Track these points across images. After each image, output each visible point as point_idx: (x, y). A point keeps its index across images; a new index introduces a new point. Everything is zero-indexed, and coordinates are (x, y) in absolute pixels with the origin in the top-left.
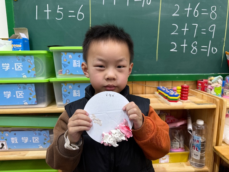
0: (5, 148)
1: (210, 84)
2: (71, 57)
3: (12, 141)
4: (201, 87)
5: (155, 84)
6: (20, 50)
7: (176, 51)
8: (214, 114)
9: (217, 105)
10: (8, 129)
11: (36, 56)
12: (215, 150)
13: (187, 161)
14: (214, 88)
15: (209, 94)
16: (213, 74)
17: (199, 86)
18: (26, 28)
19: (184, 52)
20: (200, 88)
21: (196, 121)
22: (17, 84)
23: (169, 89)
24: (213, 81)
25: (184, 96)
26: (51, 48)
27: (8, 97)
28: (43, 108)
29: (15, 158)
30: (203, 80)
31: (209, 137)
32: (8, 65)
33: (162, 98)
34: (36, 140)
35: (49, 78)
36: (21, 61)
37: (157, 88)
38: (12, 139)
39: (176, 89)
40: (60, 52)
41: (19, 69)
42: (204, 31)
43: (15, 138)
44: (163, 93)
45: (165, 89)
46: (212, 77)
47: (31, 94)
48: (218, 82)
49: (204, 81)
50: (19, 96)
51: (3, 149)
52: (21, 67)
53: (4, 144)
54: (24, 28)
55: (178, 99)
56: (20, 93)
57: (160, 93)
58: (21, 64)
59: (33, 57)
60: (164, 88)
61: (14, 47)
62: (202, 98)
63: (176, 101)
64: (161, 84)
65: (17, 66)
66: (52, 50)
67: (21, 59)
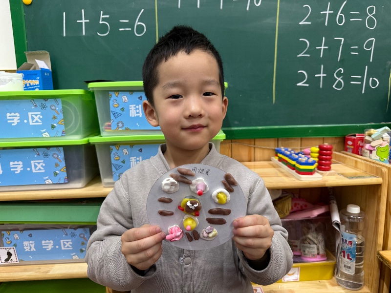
0: (13, 260)
1: (369, 142)
2: (126, 99)
3: (25, 248)
4: (352, 147)
5: (272, 144)
6: (37, 90)
7: (307, 85)
8: (379, 195)
9: (383, 179)
10: (18, 226)
11: (64, 99)
12: (382, 257)
13: (331, 278)
14: (375, 148)
15: (368, 158)
16: (373, 124)
17: (348, 146)
18: (47, 52)
19: (321, 86)
20: (350, 149)
21: (346, 208)
22: (32, 149)
23: (297, 152)
24: (373, 136)
25: (324, 164)
26: (91, 85)
27: (17, 171)
28: (78, 189)
29: (31, 277)
30: (355, 135)
31: (370, 235)
32: (16, 116)
33: (285, 168)
34: (68, 245)
35: (88, 136)
36: (39, 108)
37: (275, 150)
38: (26, 243)
39: (310, 151)
40: (106, 92)
41: (37, 122)
42: (355, 50)
43: (31, 242)
44: (287, 159)
45: (290, 152)
46: (372, 130)
47: (57, 165)
48: (382, 138)
49: (357, 136)
50: (37, 169)
51: (10, 261)
52: (39, 118)
53: (11, 252)
54: (43, 51)
55: (314, 169)
56: (39, 163)
57: (281, 160)
58: (40, 113)
59: (60, 101)
60: (287, 150)
61: (26, 85)
62: (356, 167)
63: (310, 172)
64: (282, 143)
65: (32, 117)
66: (92, 88)
67: (38, 104)
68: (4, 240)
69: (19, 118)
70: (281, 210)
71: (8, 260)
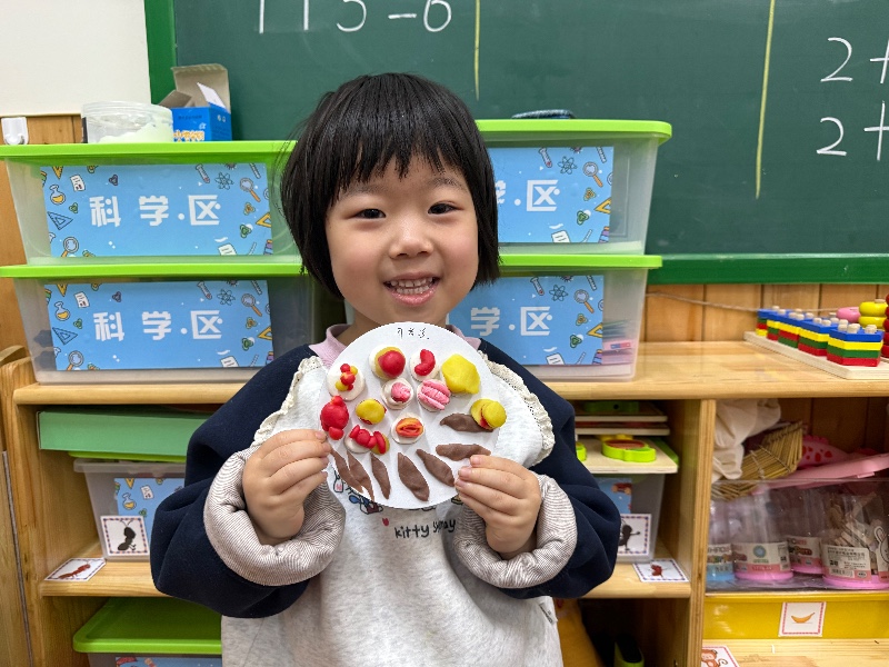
0: (137, 549)
5: (747, 300)
7: (844, 153)
10: (153, 468)
18: (222, 68)
19: (879, 157)
22: (196, 283)
27: (157, 334)
32: (160, 204)
36: (214, 184)
37: (756, 314)
39: (856, 313)
41: (207, 218)
44: (796, 330)
45: (804, 313)
47: (251, 323)
50: (204, 330)
51: (129, 550)
52: (213, 210)
53: (134, 530)
54: (214, 66)
55: (878, 352)
56: (208, 317)
57: (775, 335)
58: (214, 197)
59: (262, 168)
63: (869, 360)
64: (773, 299)
65: (196, 206)
67: (213, 175)
68: (119, 498)
69: (167, 208)
70: (781, 458)
71: (127, 548)
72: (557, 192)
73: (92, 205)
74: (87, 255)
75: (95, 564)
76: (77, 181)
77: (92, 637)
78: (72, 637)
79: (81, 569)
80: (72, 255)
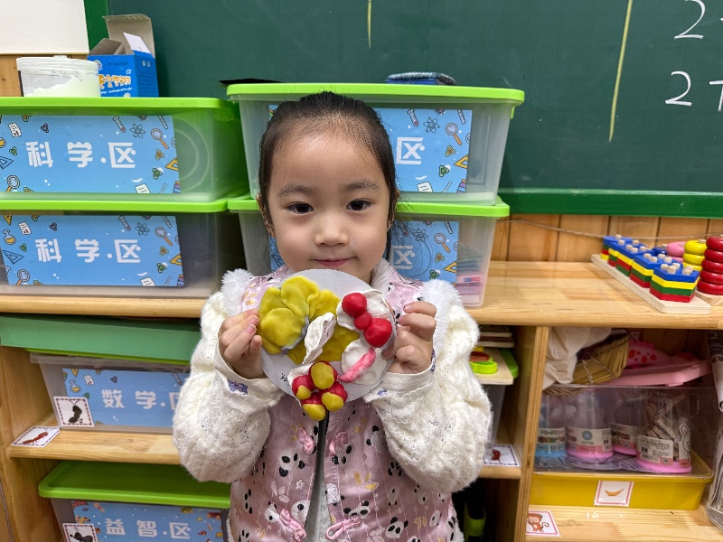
0: (84, 422)
3: (105, 401)
5: (596, 227)
6: (127, 96)
7: (689, 104)
10: (93, 362)
11: (178, 117)
18: (147, 18)
22: (117, 217)
23: (651, 248)
25: (714, 279)
26: (234, 89)
27: (88, 258)
29: (114, 456)
32: (85, 149)
35: (225, 195)
36: (129, 133)
38: (106, 393)
39: (682, 249)
41: (125, 162)
43: (115, 392)
44: (630, 262)
45: (638, 248)
47: (163, 251)
50: (126, 256)
51: (78, 422)
52: (130, 155)
53: (80, 407)
54: (140, 16)
55: (694, 289)
56: (129, 245)
57: (614, 262)
58: (130, 144)
59: (169, 120)
60: (630, 242)
61: (106, 85)
63: (684, 297)
64: (618, 227)
65: (116, 152)
66: (235, 95)
67: (128, 126)
68: (67, 383)
69: (91, 152)
70: (608, 367)
71: (76, 420)
72: (422, 148)
73: (28, 149)
74: (27, 190)
75: (52, 432)
76: (14, 128)
77: (53, 485)
78: (37, 485)
79: (41, 436)
80: (15, 191)
